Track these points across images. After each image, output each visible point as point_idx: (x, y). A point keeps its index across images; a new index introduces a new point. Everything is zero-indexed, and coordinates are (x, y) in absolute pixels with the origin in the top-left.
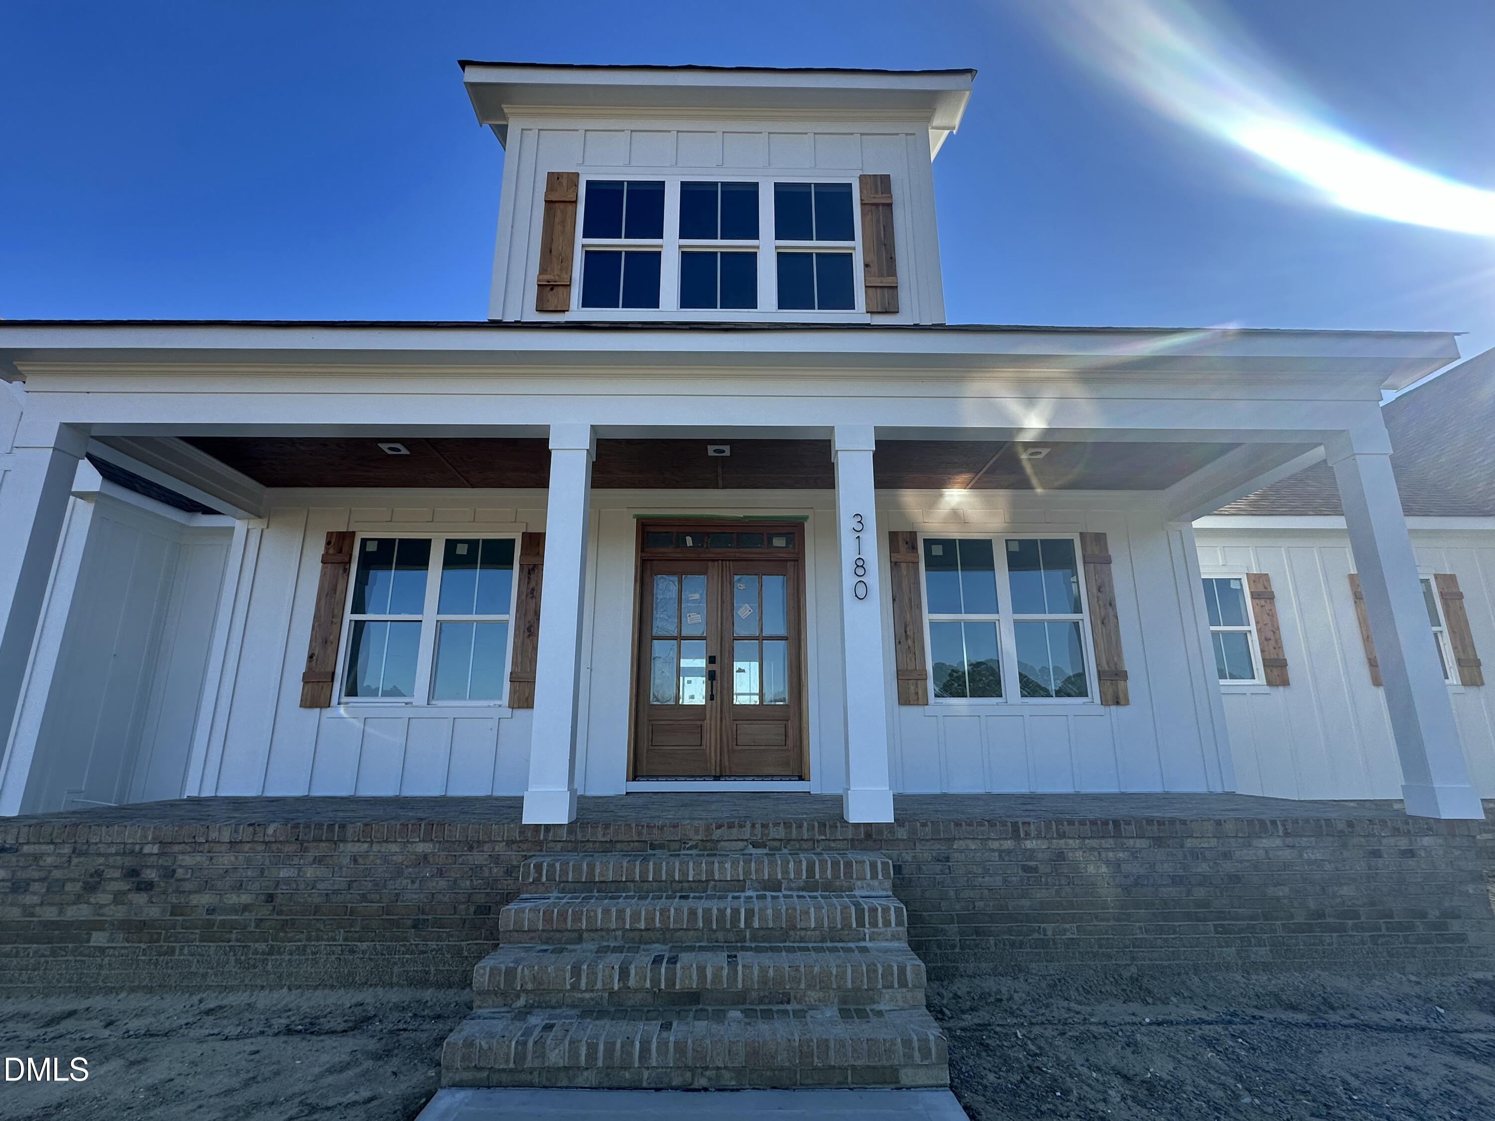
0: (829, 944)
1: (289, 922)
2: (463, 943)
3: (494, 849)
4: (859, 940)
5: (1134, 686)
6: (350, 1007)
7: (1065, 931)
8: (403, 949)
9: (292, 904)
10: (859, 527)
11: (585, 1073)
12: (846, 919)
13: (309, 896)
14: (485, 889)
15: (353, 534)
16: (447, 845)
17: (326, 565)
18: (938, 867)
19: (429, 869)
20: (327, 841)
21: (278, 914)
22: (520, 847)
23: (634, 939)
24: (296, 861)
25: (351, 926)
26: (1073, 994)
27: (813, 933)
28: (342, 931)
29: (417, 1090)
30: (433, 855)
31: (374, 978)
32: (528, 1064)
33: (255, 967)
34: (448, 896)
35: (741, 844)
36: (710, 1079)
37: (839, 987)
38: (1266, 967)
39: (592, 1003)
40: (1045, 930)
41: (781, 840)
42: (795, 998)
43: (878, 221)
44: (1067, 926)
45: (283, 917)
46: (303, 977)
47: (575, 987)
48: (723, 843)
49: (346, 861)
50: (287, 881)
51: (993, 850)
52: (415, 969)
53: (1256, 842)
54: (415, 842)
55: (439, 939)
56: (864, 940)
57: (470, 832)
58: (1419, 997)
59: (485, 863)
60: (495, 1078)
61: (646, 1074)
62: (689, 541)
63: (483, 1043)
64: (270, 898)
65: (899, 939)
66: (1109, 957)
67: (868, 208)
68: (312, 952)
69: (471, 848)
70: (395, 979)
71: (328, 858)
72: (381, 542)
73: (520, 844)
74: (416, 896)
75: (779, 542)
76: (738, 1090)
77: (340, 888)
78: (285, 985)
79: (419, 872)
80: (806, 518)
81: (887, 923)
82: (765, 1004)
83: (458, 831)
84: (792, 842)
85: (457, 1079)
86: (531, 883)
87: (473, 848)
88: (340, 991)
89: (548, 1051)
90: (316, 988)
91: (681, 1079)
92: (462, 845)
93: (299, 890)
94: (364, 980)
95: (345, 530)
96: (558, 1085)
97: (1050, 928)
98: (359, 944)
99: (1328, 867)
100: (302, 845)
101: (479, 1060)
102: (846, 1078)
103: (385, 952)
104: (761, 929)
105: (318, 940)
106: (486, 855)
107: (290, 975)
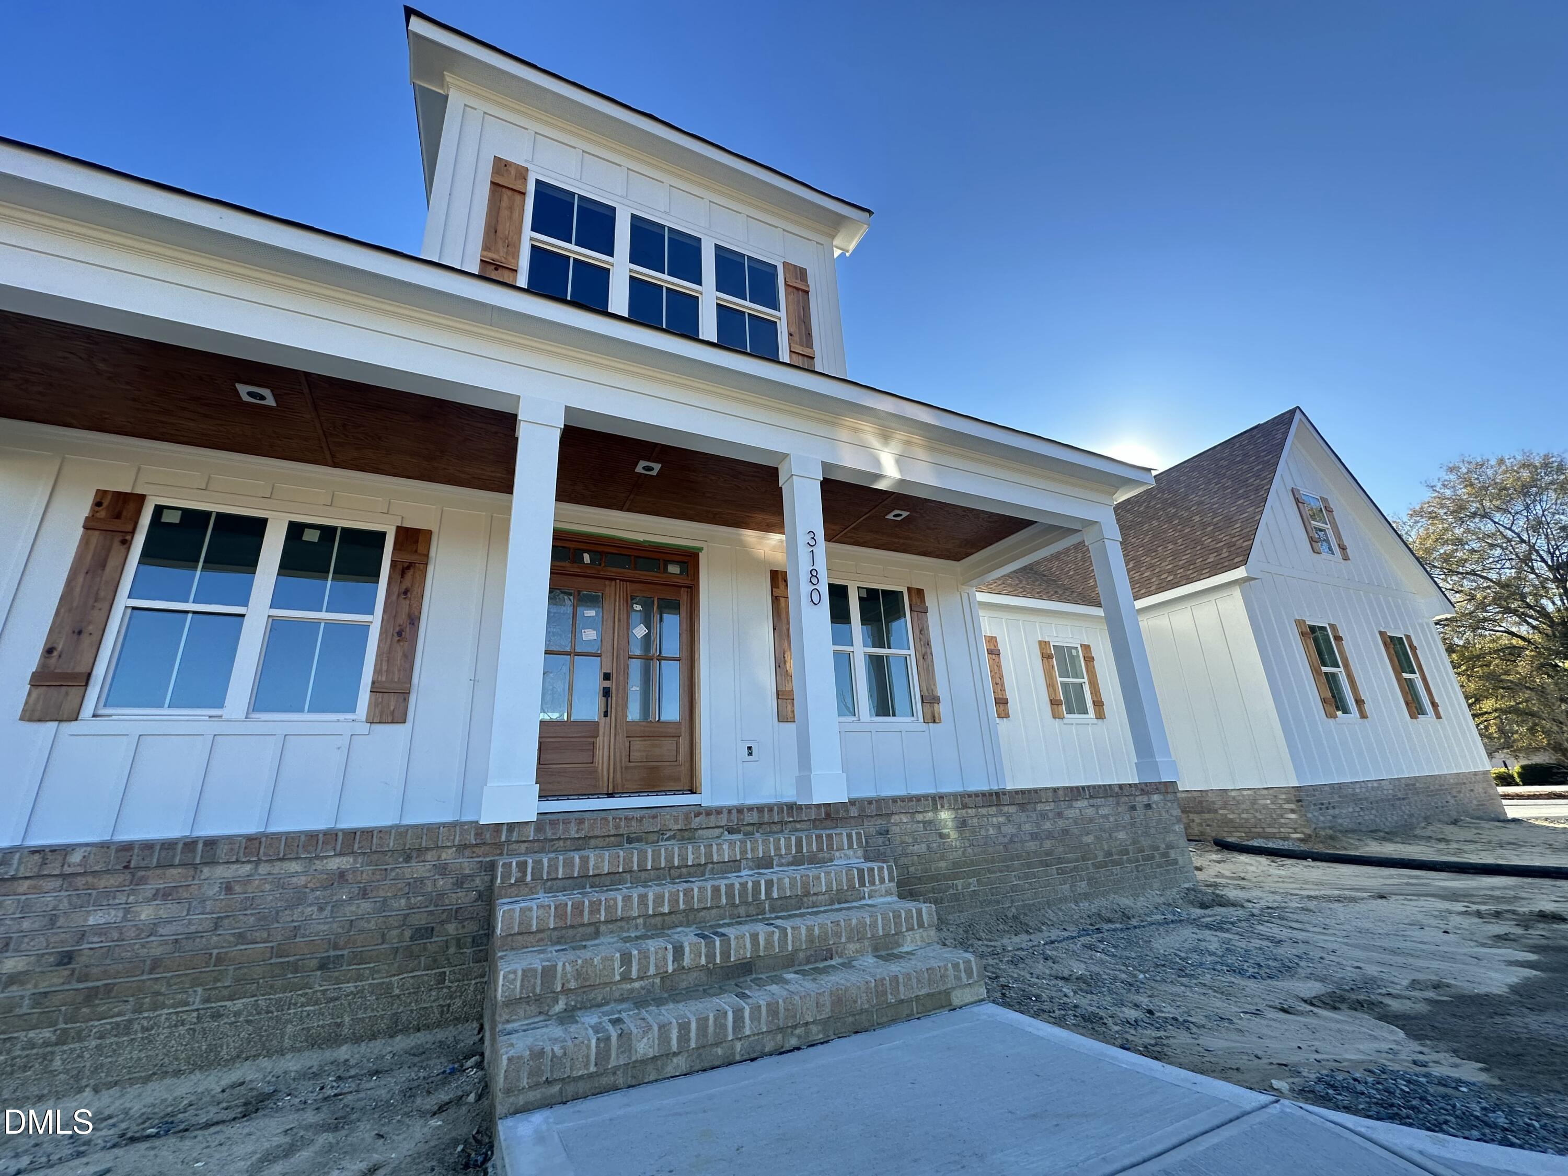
0: (837, 906)
1: (102, 990)
2: (394, 979)
3: (440, 857)
4: (860, 899)
5: (943, 709)
6: (223, 1091)
7: (970, 884)
8: (303, 999)
9: (108, 961)
10: (812, 543)
11: (675, 1060)
12: (850, 880)
13: (143, 946)
14: (427, 907)
15: (141, 498)
16: (375, 857)
17: (90, 532)
18: (880, 840)
19: (346, 890)
20: (182, 865)
21: (79, 981)
22: (474, 852)
23: (656, 925)
24: (121, 899)
25: (217, 980)
26: (983, 935)
27: (823, 897)
28: (200, 990)
29: (432, 1144)
30: (354, 872)
31: (253, 1047)
32: (613, 1063)
33: (25, 1068)
34: (373, 922)
35: (717, 832)
36: (799, 1037)
37: (873, 936)
38: (1086, 896)
39: (643, 992)
40: (957, 886)
41: (753, 824)
42: (837, 953)
43: (798, 302)
44: (971, 880)
45: (90, 984)
46: (124, 1067)
47: (626, 977)
48: (700, 832)
49: (212, 891)
50: (100, 930)
51: (919, 822)
52: (321, 1023)
53: (1075, 804)
54: (326, 857)
55: (359, 977)
56: (864, 898)
57: (409, 837)
58: (1164, 904)
59: (428, 875)
60: (570, 1089)
61: (738, 1046)
62: (587, 558)
63: (556, 1049)
64: (66, 958)
65: (891, 894)
66: (998, 902)
67: (790, 289)
68: (143, 1027)
69: (408, 859)
70: (287, 1043)
71: (180, 890)
72: (186, 512)
73: (474, 849)
74: (326, 927)
75: (674, 569)
76: (827, 1042)
77: (200, 929)
78: (86, 1086)
79: (332, 895)
80: (701, 549)
81: (882, 881)
82: (811, 963)
83: (392, 838)
84: (764, 826)
85: (521, 1103)
86: (512, 885)
87: (411, 858)
88: (192, 1077)
89: (634, 1042)
90: (147, 1080)
91: (772, 1043)
92: (396, 855)
93: (123, 940)
94: (234, 1053)
95: (129, 491)
96: (646, 1081)
97: (960, 883)
98: (228, 1003)
99: (1112, 819)
100: (133, 875)
101: (552, 1071)
102: (912, 1010)
103: (273, 1008)
104: (780, 898)
105: (155, 1010)
106: (428, 866)
107: (96, 1070)
